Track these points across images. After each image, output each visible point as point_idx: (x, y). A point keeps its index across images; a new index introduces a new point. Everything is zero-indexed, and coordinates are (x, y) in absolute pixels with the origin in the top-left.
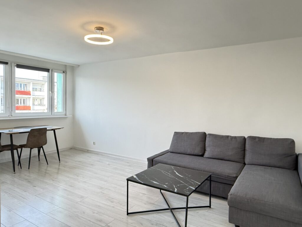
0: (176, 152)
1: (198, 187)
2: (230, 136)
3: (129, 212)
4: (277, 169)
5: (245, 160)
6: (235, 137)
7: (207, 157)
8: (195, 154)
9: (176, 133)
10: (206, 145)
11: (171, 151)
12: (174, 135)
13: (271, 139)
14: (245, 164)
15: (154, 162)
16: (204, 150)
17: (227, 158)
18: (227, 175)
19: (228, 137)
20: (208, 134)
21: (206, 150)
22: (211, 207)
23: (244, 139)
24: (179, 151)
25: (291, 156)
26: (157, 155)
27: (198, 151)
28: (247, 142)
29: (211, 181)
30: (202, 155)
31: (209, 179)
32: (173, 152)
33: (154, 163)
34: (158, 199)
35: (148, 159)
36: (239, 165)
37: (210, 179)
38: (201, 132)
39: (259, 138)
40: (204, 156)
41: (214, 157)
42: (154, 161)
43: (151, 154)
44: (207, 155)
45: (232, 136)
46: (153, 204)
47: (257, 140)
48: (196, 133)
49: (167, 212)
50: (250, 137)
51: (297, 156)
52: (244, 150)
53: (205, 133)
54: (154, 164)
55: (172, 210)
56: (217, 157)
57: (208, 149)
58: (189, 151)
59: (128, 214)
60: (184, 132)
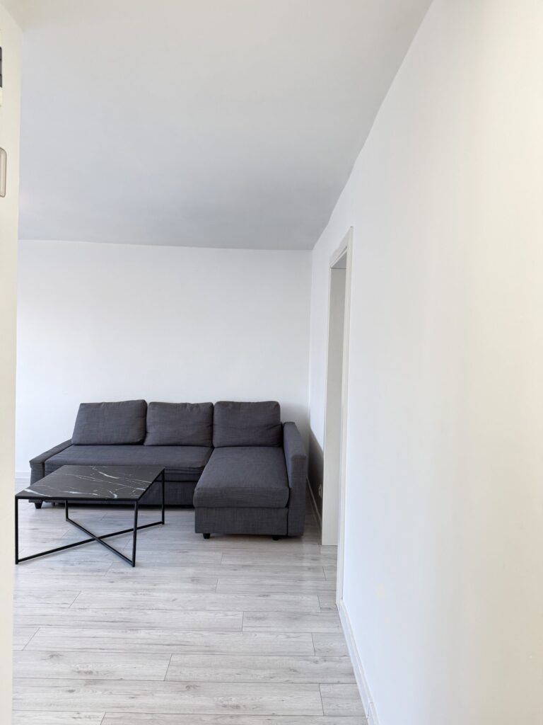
0: (89, 443)
1: (149, 487)
2: (189, 404)
3: (20, 558)
4: (258, 448)
5: (214, 441)
6: (197, 406)
7: (150, 444)
8: (127, 441)
9: (84, 407)
10: (148, 424)
11: (77, 442)
12: (81, 410)
13: (249, 403)
14: (213, 448)
15: (46, 466)
16: (145, 432)
17: (184, 442)
18: (188, 466)
19: (185, 405)
20: (151, 403)
21: (148, 431)
22: (165, 522)
23: (211, 406)
24: (95, 441)
25: (275, 426)
26: (47, 452)
27: (133, 435)
28: (216, 412)
29: (163, 481)
30: (141, 443)
31: (160, 478)
32: (82, 442)
33: (48, 468)
34: (65, 531)
35: (33, 463)
36: (205, 450)
37: (162, 478)
38: (138, 401)
39: (233, 403)
40: (145, 444)
41: (162, 443)
42: (48, 464)
43: (36, 453)
44: (149, 440)
45: (192, 402)
46: (61, 539)
47: (230, 407)
48: (127, 403)
49: (92, 544)
50: (219, 403)
51: (282, 427)
52: (212, 425)
53: (144, 402)
54: (46, 470)
55: (101, 540)
56: (169, 442)
57: (151, 430)
58: (115, 439)
59: (17, 561)
60: (102, 403)
